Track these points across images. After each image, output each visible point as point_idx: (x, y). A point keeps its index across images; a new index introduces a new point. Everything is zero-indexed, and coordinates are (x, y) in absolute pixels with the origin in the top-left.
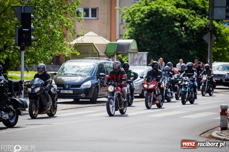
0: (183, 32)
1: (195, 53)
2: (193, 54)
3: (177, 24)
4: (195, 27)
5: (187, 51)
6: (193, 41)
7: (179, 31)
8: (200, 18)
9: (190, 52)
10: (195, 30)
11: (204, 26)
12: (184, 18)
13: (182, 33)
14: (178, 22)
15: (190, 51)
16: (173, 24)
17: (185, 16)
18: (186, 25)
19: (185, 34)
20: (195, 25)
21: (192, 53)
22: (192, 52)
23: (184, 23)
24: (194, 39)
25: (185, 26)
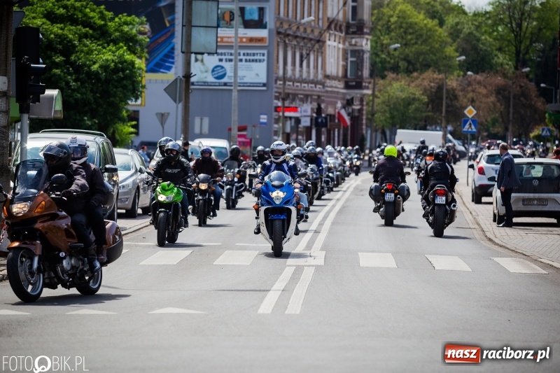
0: (72, 76)
1: (95, 122)
2: (92, 125)
3: (59, 59)
4: (95, 67)
5: (78, 118)
6: (90, 96)
7: (62, 74)
8: (100, 47)
9: (85, 120)
10: (96, 74)
11: (112, 65)
12: (70, 44)
13: (69, 77)
14: (59, 55)
15: (86, 118)
16: (50, 57)
17: (71, 41)
18: (75, 62)
19: (75, 81)
20: (94, 63)
21: (89, 123)
22: (88, 120)
23: (73, 58)
24: (92, 91)
25: (73, 64)
